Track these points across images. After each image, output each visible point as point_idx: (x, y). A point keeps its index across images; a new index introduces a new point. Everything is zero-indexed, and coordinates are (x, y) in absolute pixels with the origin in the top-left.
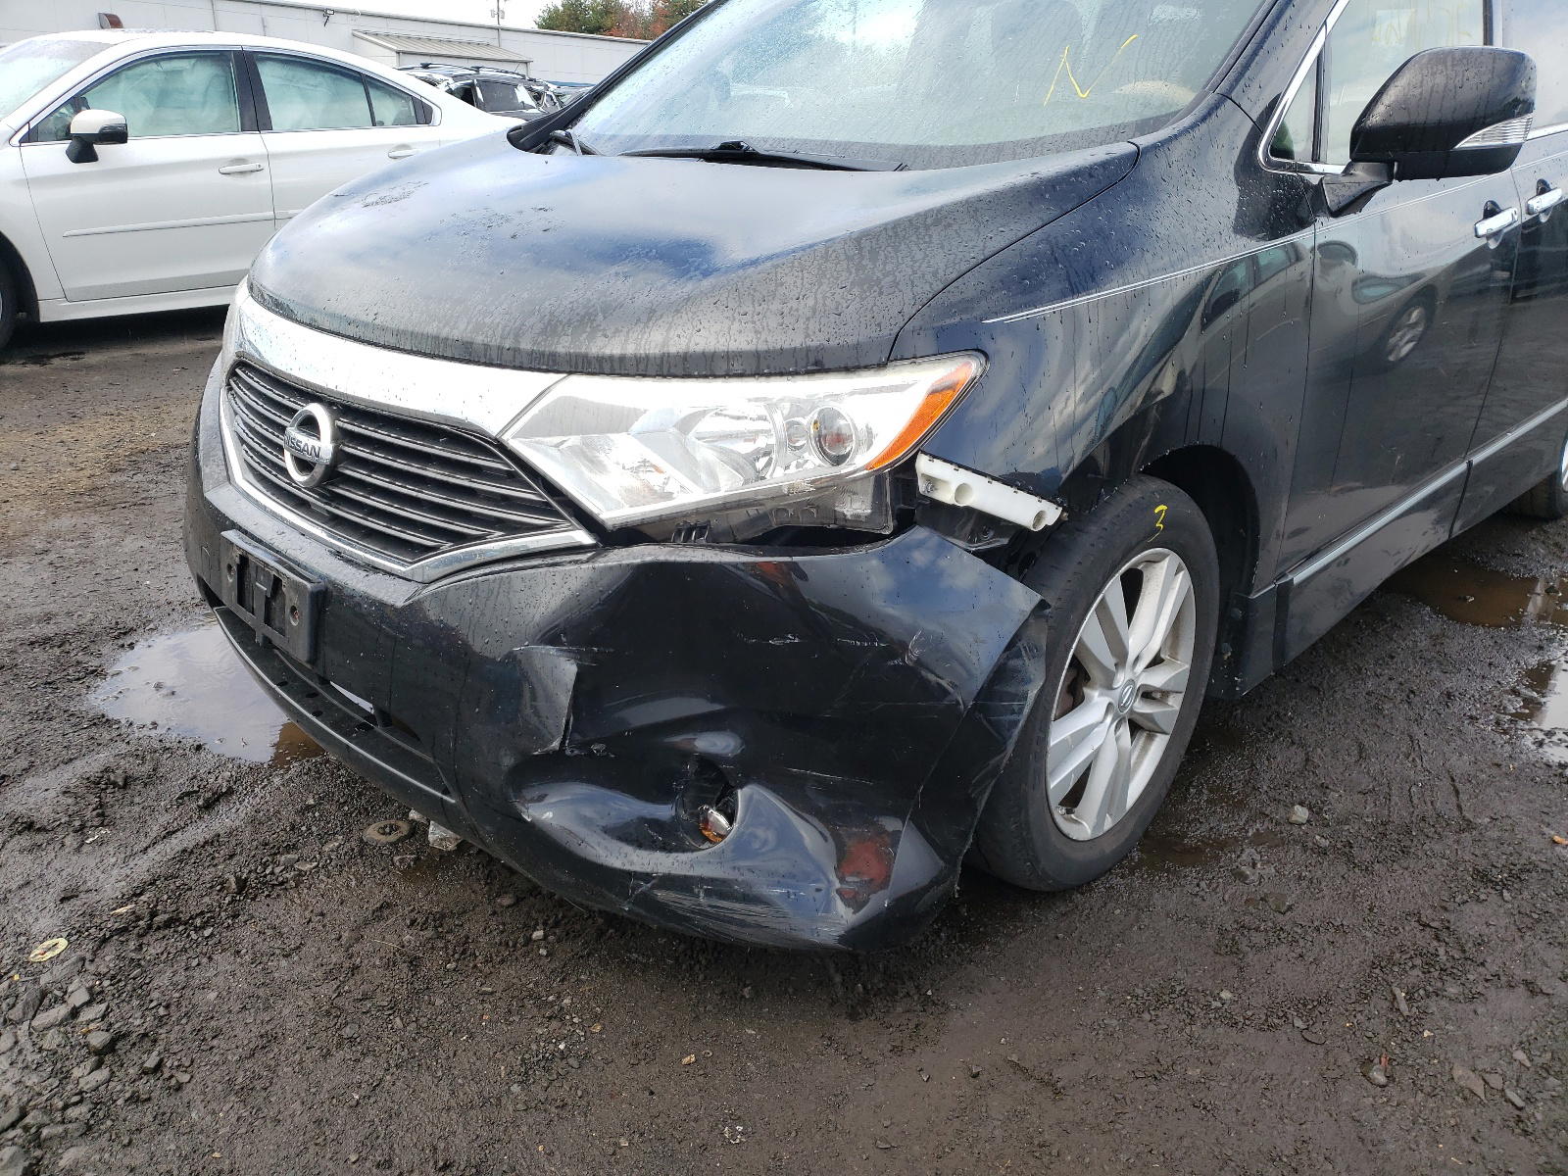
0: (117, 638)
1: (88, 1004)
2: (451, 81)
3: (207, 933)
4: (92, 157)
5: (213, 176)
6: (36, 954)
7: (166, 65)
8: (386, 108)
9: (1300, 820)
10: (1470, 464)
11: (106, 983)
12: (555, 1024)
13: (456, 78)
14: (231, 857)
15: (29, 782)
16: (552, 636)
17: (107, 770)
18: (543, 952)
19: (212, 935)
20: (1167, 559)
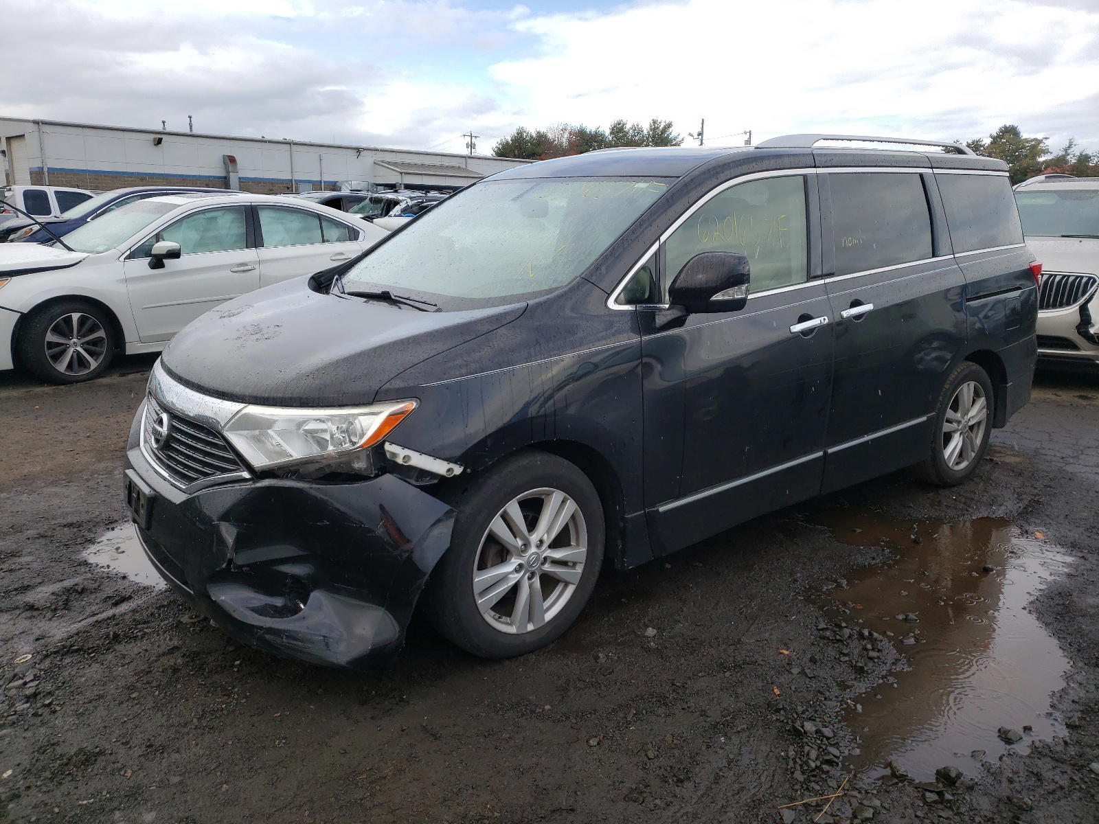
0: (106, 525)
1: (32, 681)
2: (409, 200)
3: (92, 655)
4: (162, 266)
5: (228, 273)
6: (17, 661)
7: (208, 215)
8: (333, 233)
9: (649, 636)
10: (825, 453)
11: (42, 673)
12: (225, 698)
13: (411, 198)
14: (117, 625)
15: (39, 589)
16: (225, 517)
17: (76, 585)
18: (236, 670)
19: (94, 656)
20: (554, 494)
